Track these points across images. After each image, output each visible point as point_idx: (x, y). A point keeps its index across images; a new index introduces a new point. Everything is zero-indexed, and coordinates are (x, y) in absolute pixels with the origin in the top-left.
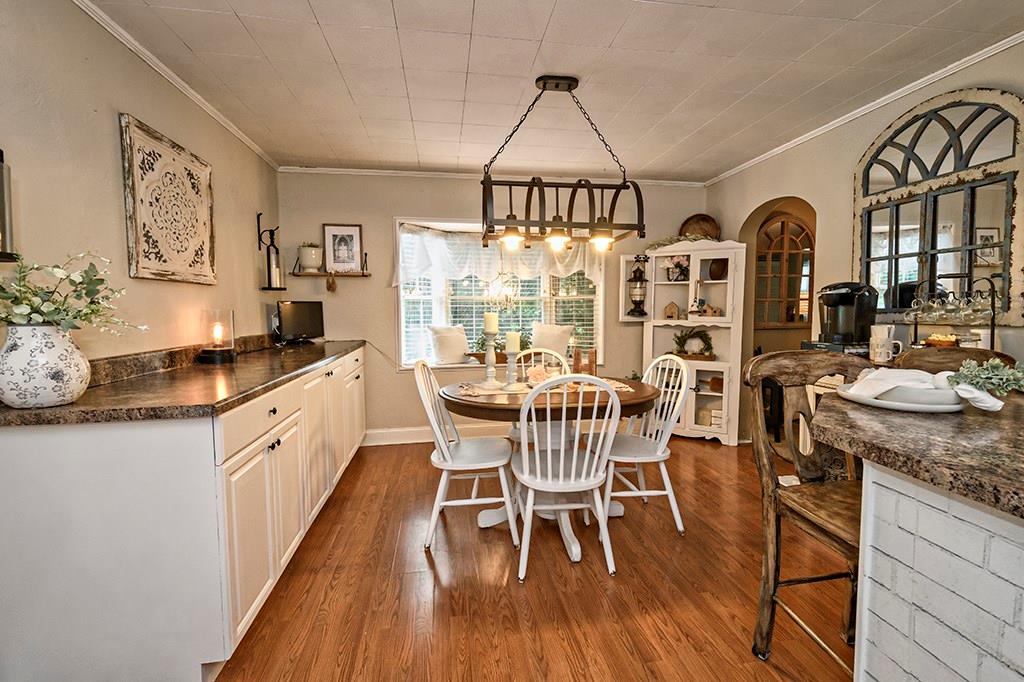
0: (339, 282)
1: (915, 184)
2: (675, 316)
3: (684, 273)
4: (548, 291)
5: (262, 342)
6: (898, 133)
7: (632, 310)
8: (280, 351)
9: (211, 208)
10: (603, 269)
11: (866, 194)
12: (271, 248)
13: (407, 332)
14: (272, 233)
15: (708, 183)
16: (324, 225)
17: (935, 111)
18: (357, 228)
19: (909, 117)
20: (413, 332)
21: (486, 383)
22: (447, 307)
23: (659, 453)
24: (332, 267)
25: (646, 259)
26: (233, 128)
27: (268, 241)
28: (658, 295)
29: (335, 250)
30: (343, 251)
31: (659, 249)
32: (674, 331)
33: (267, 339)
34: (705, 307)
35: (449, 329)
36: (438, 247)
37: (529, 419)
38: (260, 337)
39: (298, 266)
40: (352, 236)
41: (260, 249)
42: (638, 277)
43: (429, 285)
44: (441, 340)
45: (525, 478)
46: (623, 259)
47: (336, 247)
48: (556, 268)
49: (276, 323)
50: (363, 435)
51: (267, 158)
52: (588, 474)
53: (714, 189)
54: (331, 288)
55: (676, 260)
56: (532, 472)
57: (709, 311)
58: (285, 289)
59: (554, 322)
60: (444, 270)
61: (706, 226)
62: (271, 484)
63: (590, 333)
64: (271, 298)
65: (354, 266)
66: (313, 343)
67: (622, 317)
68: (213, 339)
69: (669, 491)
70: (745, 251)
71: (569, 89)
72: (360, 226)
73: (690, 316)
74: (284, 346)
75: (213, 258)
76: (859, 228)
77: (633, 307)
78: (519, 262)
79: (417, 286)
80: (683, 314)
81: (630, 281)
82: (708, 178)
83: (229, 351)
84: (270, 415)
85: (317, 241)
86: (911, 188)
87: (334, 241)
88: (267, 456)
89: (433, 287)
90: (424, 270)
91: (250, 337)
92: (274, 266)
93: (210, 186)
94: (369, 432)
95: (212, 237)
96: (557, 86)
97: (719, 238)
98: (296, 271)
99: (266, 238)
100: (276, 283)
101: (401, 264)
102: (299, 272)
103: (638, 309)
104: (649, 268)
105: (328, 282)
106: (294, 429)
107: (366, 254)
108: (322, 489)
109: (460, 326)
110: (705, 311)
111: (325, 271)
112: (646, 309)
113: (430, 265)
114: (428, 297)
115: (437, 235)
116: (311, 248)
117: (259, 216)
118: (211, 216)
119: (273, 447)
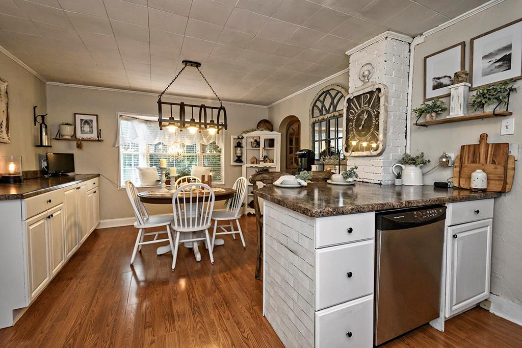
0: (84, 143)
1: (324, 115)
2: (255, 163)
3: (258, 144)
4: (200, 151)
5: (36, 174)
6: (320, 96)
7: (236, 160)
8: (47, 179)
9: (7, 104)
10: (224, 141)
11: (313, 117)
12: (43, 125)
13: (125, 170)
14: (43, 117)
15: (269, 106)
16: (75, 114)
17: (328, 91)
18: (96, 117)
19: (322, 92)
20: (128, 170)
21: (161, 190)
22: (147, 158)
23: (236, 216)
24: (79, 135)
25: (242, 138)
26: (20, 62)
27: (41, 121)
28: (248, 153)
29: (81, 127)
30: (87, 128)
31: (248, 134)
32: (255, 169)
33: (39, 172)
34: (266, 159)
35: (148, 168)
36: (141, 128)
37: (176, 203)
38: (34, 172)
39: (59, 134)
40: (92, 120)
41: (35, 125)
42: (239, 145)
43: (137, 146)
44: (143, 174)
45: (176, 227)
46: (232, 137)
47: (82, 126)
48: (203, 140)
49: (45, 164)
50: (98, 223)
51: (40, 77)
52: (203, 224)
53: (271, 109)
54: (79, 146)
55: (255, 138)
56: (179, 225)
57: (268, 161)
58: (51, 147)
59: (203, 165)
60: (145, 139)
61: (268, 125)
62: (48, 234)
63: (219, 170)
64: (41, 151)
65: (94, 136)
66: (68, 175)
67: (232, 163)
68: (9, 171)
69: (240, 231)
70: (280, 136)
71: (197, 67)
72: (97, 116)
73: (260, 162)
74: (50, 177)
75: (8, 129)
76: (311, 129)
77: (237, 158)
78: (185, 137)
79: (131, 147)
80: (257, 161)
81: (235, 147)
82: (268, 104)
83: (19, 177)
84: (47, 203)
85: (71, 122)
86: (323, 116)
87: (81, 123)
88: (46, 221)
89: (139, 147)
90: (134, 139)
91: (29, 171)
92: (44, 134)
93: (7, 92)
94: (101, 221)
95: (8, 119)
96: (192, 65)
97: (272, 130)
98: (58, 137)
99: (39, 119)
100: (45, 143)
101: (121, 136)
102: (59, 137)
103: (239, 160)
104: (244, 142)
105: (77, 143)
106: (59, 212)
107: (100, 130)
108: (74, 244)
109: (154, 167)
110: (267, 161)
111: (76, 137)
112: (243, 160)
113: (137, 137)
114: (137, 153)
115: (141, 122)
116: (66, 126)
117: (34, 108)
118: (7, 107)
119: (49, 217)
